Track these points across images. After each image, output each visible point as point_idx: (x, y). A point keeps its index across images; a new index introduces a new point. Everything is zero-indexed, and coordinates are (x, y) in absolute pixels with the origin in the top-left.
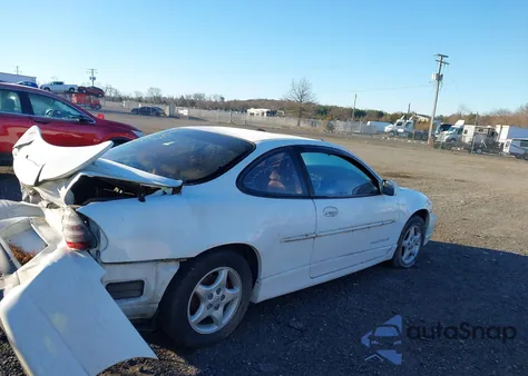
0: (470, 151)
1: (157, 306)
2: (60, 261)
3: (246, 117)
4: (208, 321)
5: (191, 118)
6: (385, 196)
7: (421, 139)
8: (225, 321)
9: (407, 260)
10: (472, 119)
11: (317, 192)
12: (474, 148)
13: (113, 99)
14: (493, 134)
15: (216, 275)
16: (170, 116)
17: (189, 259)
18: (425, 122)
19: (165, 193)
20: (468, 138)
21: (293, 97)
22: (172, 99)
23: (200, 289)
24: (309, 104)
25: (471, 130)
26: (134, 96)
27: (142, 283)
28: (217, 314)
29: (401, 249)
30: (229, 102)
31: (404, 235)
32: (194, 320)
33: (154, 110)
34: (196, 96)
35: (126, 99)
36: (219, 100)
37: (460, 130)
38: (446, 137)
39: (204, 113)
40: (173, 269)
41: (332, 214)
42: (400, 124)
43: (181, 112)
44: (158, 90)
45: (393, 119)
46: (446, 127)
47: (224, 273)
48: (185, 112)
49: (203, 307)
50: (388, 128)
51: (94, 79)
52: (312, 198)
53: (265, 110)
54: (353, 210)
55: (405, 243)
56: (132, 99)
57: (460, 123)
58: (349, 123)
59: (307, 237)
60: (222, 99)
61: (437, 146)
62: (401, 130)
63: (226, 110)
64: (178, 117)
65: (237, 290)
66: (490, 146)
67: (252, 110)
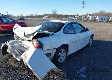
0: (91, 22)
1: (53, 58)
2: (36, 51)
3: (43, 19)
4: (61, 60)
5: (31, 20)
6: (87, 32)
7: (81, 20)
8: (63, 60)
9: (90, 44)
10: (90, 15)
11: (76, 32)
12: (92, 21)
13: (12, 17)
14: (95, 18)
15: (62, 51)
16: (27, 20)
17: (58, 48)
18: (81, 16)
19: (51, 35)
20: (90, 19)
21: (53, 13)
22: (26, 16)
23: (60, 54)
24: (56, 15)
25: (90, 17)
26: (17, 16)
27: (50, 54)
28: (62, 58)
29: (89, 42)
30: (38, 16)
31: (90, 39)
32: (59, 60)
33: (23, 19)
34: (31, 15)
35: (15, 17)
36: (36, 15)
37: (88, 17)
38: (86, 19)
39: (34, 19)
40: (55, 50)
41: (79, 36)
42: (76, 17)
43: (29, 19)
44: (22, 14)
45: (74, 16)
46: (85, 17)
47: (63, 50)
48: (30, 19)
49: (60, 57)
50: (74, 18)
51: (7, 13)
52: (76, 33)
53: (47, 17)
54: (83, 35)
55: (90, 41)
56: (17, 17)
57: (88, 16)
58: (65, 18)
59: (76, 41)
60: (37, 15)
61: (84, 21)
62: (77, 19)
63: (38, 17)
64: (28, 20)
65: (65, 53)
66: (94, 20)
67: (44, 17)
